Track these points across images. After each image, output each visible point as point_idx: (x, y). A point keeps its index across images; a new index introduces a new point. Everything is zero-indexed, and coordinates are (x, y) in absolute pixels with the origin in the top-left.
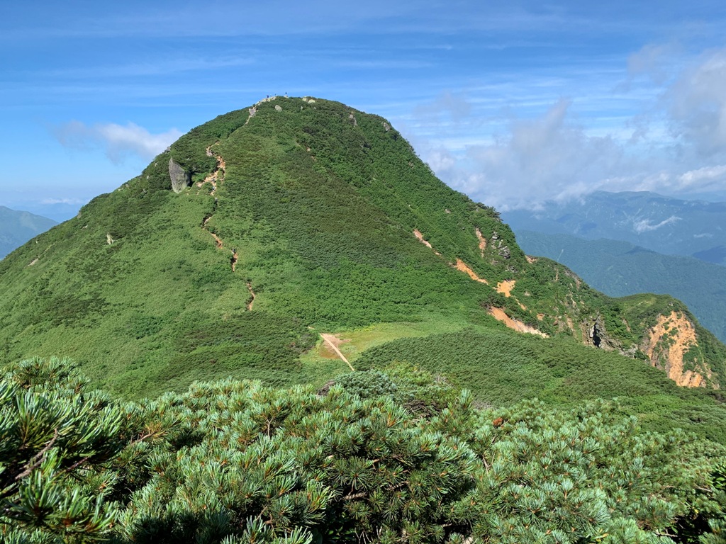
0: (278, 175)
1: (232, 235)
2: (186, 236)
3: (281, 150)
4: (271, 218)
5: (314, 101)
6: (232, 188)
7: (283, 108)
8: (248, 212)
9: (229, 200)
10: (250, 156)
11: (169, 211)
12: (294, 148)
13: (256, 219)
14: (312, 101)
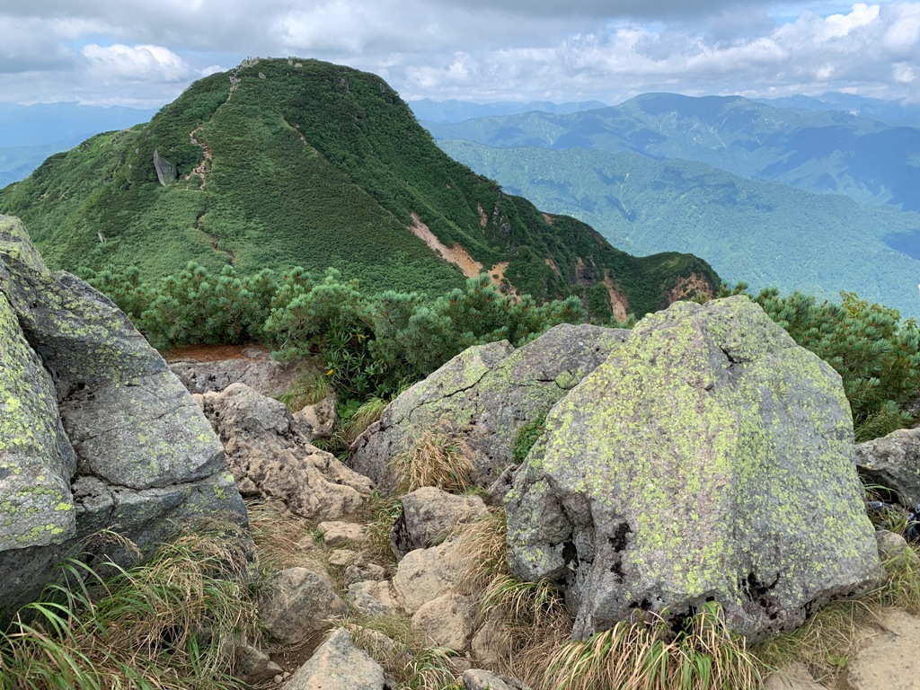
0: (268, 165)
1: (227, 236)
2: (183, 238)
3: (267, 132)
4: (263, 217)
5: (301, 66)
6: (222, 183)
7: (268, 77)
8: (240, 209)
9: (220, 196)
10: (237, 142)
11: (160, 208)
12: (282, 128)
13: (249, 218)
14: (298, 65)
